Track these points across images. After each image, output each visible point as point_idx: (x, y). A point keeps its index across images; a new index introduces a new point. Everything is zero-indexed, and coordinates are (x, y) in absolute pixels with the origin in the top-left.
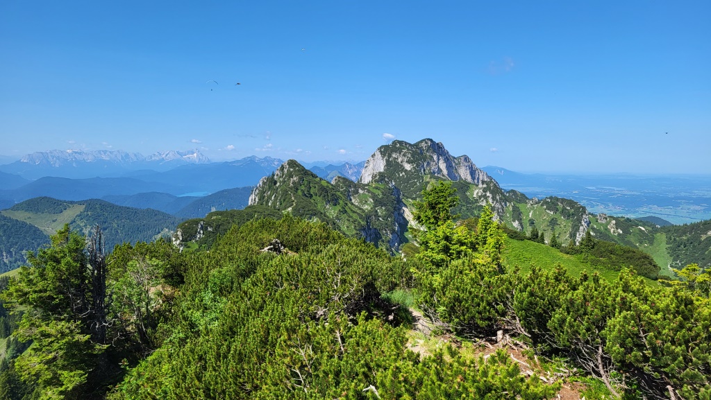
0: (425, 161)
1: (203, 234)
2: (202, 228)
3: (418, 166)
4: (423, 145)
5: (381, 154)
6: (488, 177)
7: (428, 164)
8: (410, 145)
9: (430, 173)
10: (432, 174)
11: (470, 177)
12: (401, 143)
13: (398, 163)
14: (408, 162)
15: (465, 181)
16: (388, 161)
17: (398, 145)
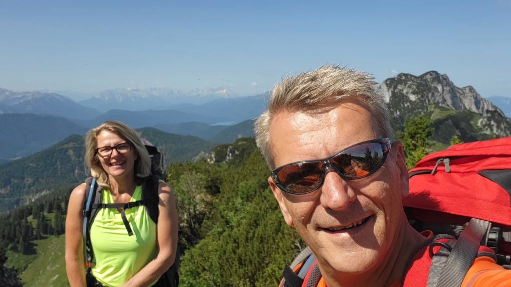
0: (429, 92)
1: (232, 156)
2: (231, 152)
3: (422, 97)
4: (428, 77)
5: (387, 86)
6: (493, 106)
7: (433, 95)
8: (415, 77)
9: (435, 103)
10: (437, 104)
11: (475, 107)
12: (406, 75)
13: (403, 94)
14: (414, 93)
15: (469, 111)
16: (393, 93)
17: (404, 78)
